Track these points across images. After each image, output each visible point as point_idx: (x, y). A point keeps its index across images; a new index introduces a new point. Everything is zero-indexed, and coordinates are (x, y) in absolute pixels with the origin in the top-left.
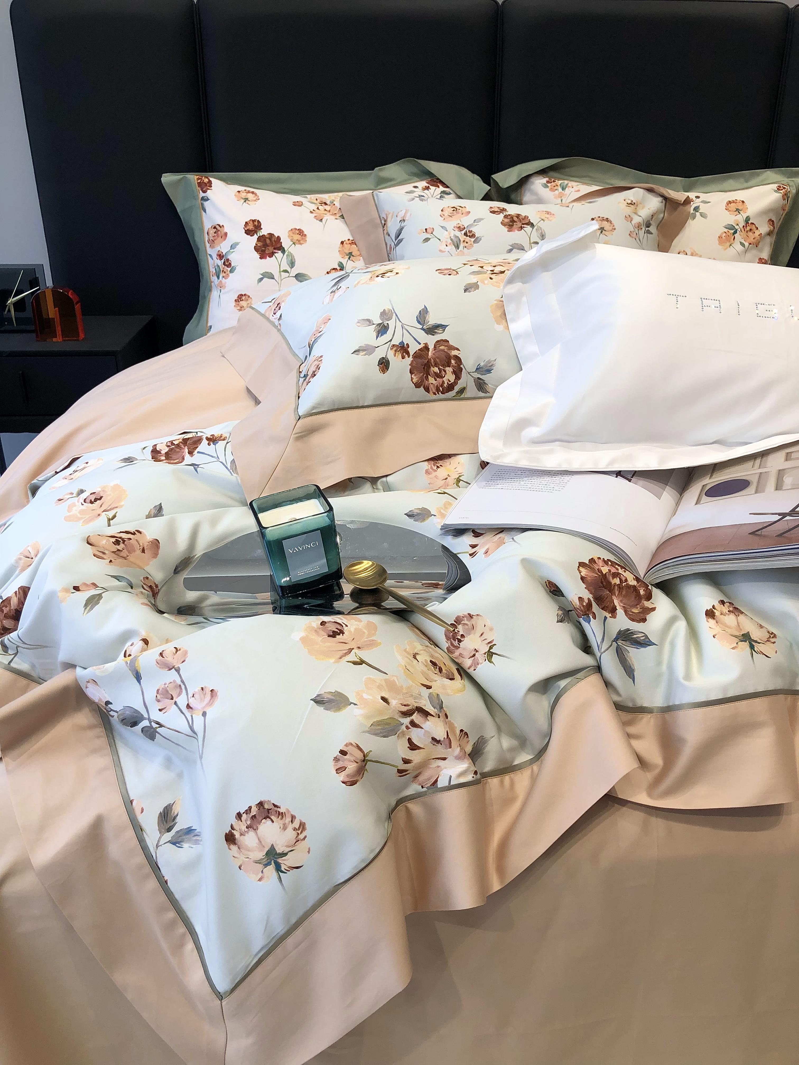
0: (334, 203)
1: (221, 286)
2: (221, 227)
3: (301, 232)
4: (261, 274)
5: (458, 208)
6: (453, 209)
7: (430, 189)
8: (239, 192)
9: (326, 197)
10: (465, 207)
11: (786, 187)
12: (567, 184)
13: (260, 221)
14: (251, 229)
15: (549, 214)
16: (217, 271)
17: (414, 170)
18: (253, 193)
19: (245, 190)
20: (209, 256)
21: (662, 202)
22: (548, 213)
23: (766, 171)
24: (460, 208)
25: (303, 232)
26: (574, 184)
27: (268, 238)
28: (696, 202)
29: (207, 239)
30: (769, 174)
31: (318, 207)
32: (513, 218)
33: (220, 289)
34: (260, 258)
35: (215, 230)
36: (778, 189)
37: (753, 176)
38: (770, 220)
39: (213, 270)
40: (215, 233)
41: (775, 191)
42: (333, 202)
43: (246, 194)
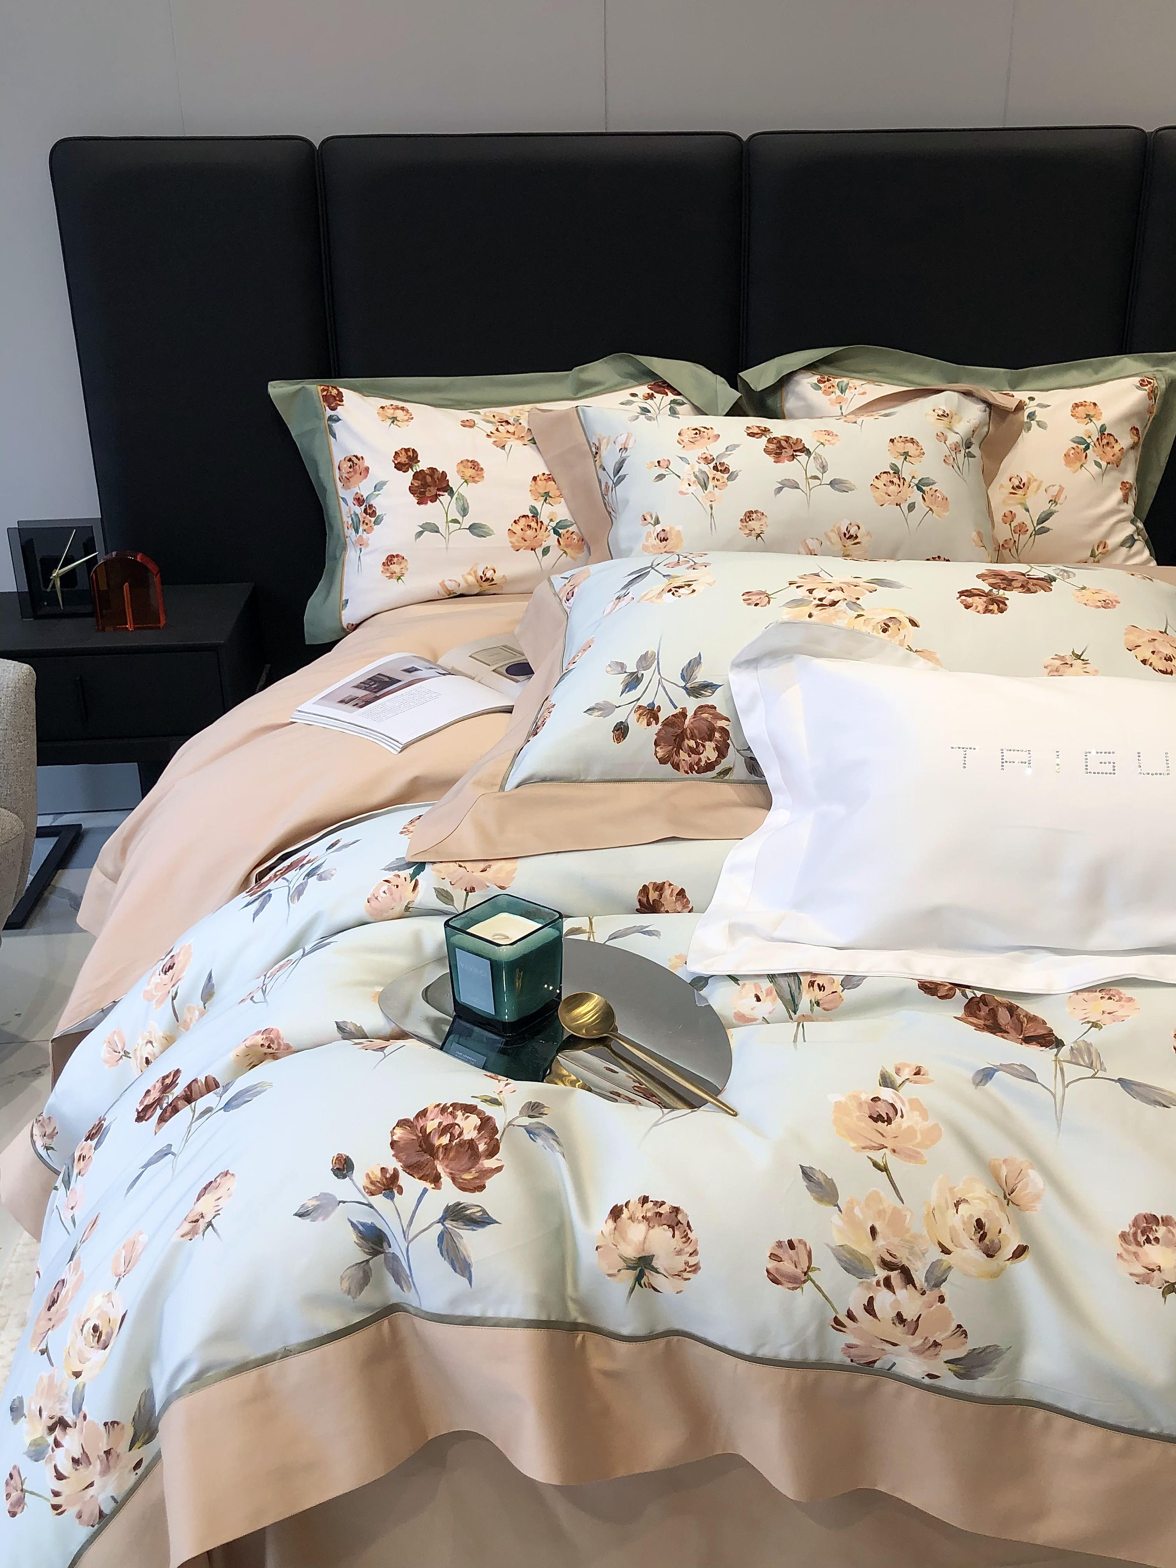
0: (520, 421)
1: (361, 544)
2: (359, 460)
3: (474, 465)
4: (421, 527)
5: (703, 429)
6: (695, 432)
7: (655, 398)
8: (382, 408)
9: (506, 412)
10: (712, 428)
11: (1152, 381)
12: (848, 384)
13: (416, 449)
14: (403, 462)
15: (831, 434)
16: (355, 522)
17: (630, 369)
18: (403, 409)
19: (392, 405)
20: (341, 500)
21: (985, 411)
22: (828, 433)
23: (1123, 358)
24: (705, 430)
25: (478, 464)
26: (857, 383)
27: (427, 474)
28: (1029, 406)
29: (337, 476)
30: (1127, 362)
31: (497, 428)
32: (780, 443)
33: (360, 547)
34: (418, 503)
35: (351, 463)
36: (1141, 384)
37: (1105, 365)
38: (1134, 429)
39: (347, 520)
40: (350, 467)
41: (1138, 388)
42: (518, 421)
43: (393, 410)
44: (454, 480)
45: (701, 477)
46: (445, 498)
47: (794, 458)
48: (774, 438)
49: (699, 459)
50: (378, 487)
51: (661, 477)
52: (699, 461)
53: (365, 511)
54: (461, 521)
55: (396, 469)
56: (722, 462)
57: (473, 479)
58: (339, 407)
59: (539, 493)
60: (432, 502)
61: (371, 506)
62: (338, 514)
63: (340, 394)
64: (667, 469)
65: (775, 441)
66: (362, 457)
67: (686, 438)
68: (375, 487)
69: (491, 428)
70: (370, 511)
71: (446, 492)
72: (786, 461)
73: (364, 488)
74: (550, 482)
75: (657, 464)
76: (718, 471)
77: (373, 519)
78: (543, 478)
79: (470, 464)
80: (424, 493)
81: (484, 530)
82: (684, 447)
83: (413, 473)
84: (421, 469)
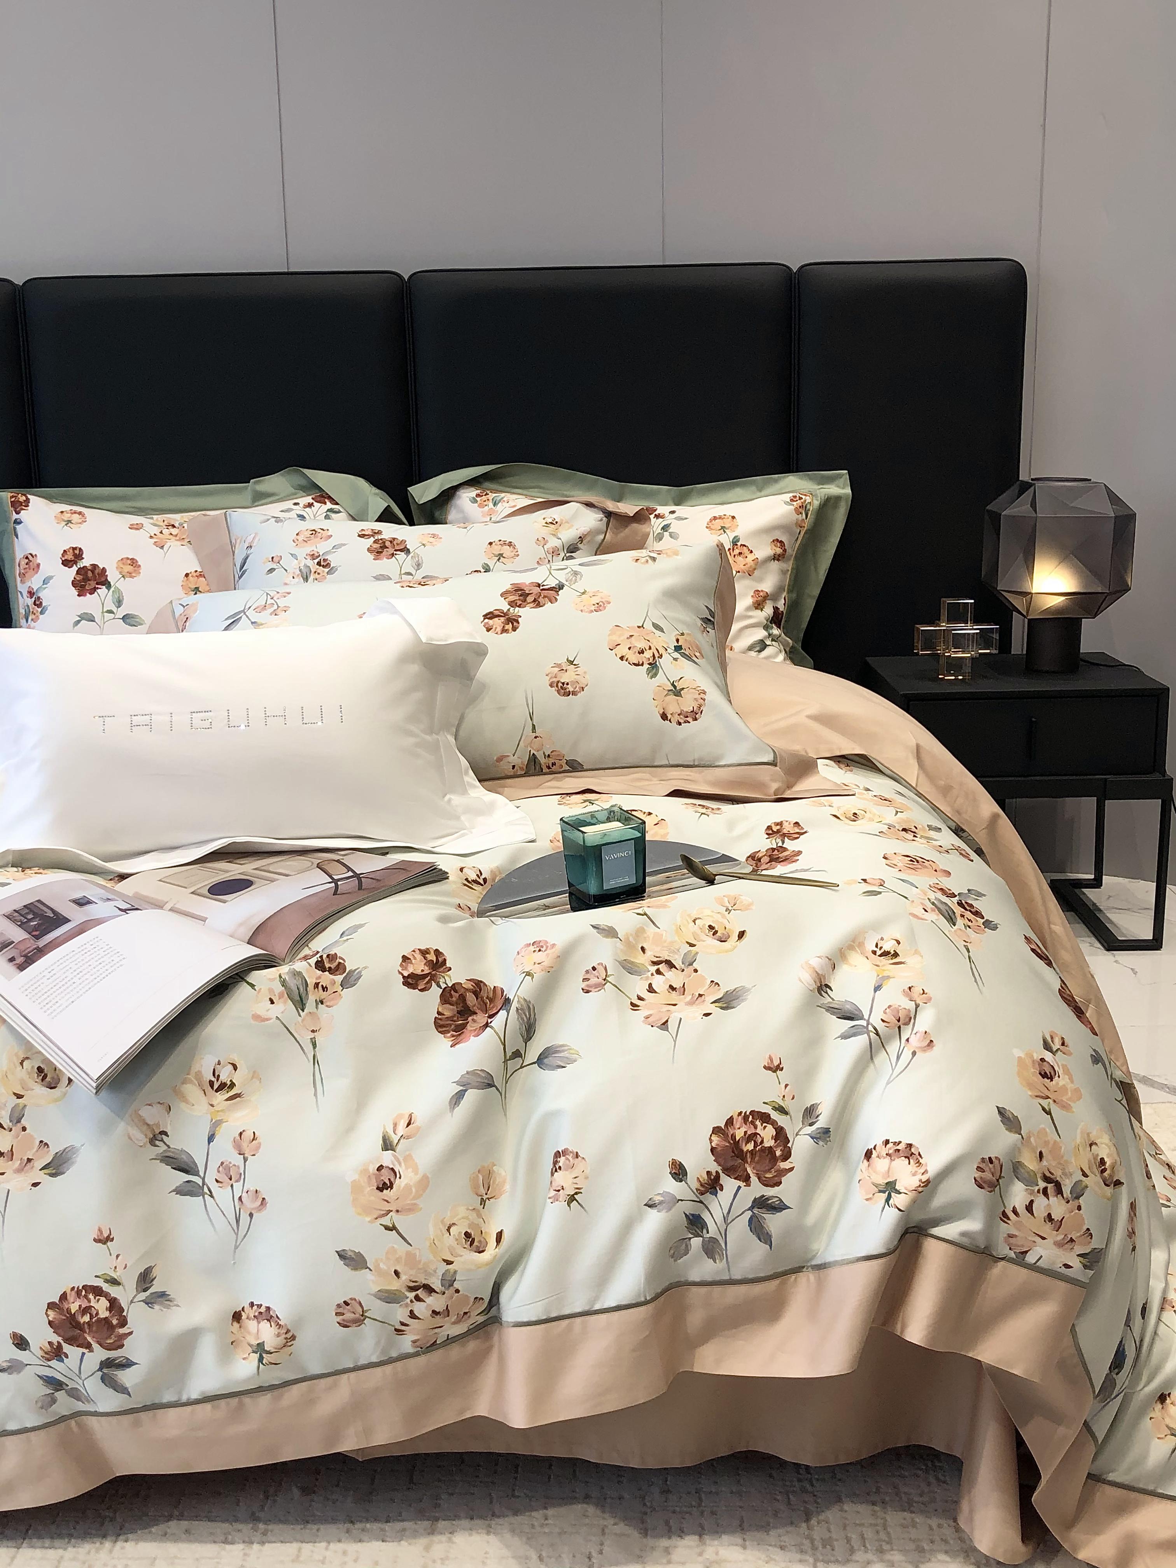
2: (33, 557)
3: (133, 562)
4: (79, 616)
8: (62, 512)
13: (82, 548)
14: (69, 559)
18: (80, 513)
25: (137, 562)
27: (89, 570)
34: (78, 595)
35: (27, 560)
39: (22, 611)
44: (112, 576)
45: (304, 570)
46: (103, 590)
47: (393, 556)
48: (381, 539)
49: (307, 555)
50: (45, 582)
51: (271, 571)
52: (306, 557)
53: (35, 604)
54: (115, 612)
55: (62, 566)
56: (326, 558)
57: (130, 575)
58: (22, 512)
59: (190, 588)
60: (91, 594)
61: (39, 598)
62: (16, 607)
63: (28, 500)
64: (278, 564)
65: (381, 542)
66: (36, 555)
67: (301, 538)
68: (44, 581)
69: (156, 530)
70: (38, 603)
71: (104, 585)
72: (385, 559)
73: (35, 582)
74: (200, 579)
75: (271, 560)
76: (320, 566)
77: (39, 610)
78: (195, 574)
79: (129, 562)
80: (83, 587)
81: (135, 620)
82: (297, 545)
83: (77, 569)
84: (84, 565)
